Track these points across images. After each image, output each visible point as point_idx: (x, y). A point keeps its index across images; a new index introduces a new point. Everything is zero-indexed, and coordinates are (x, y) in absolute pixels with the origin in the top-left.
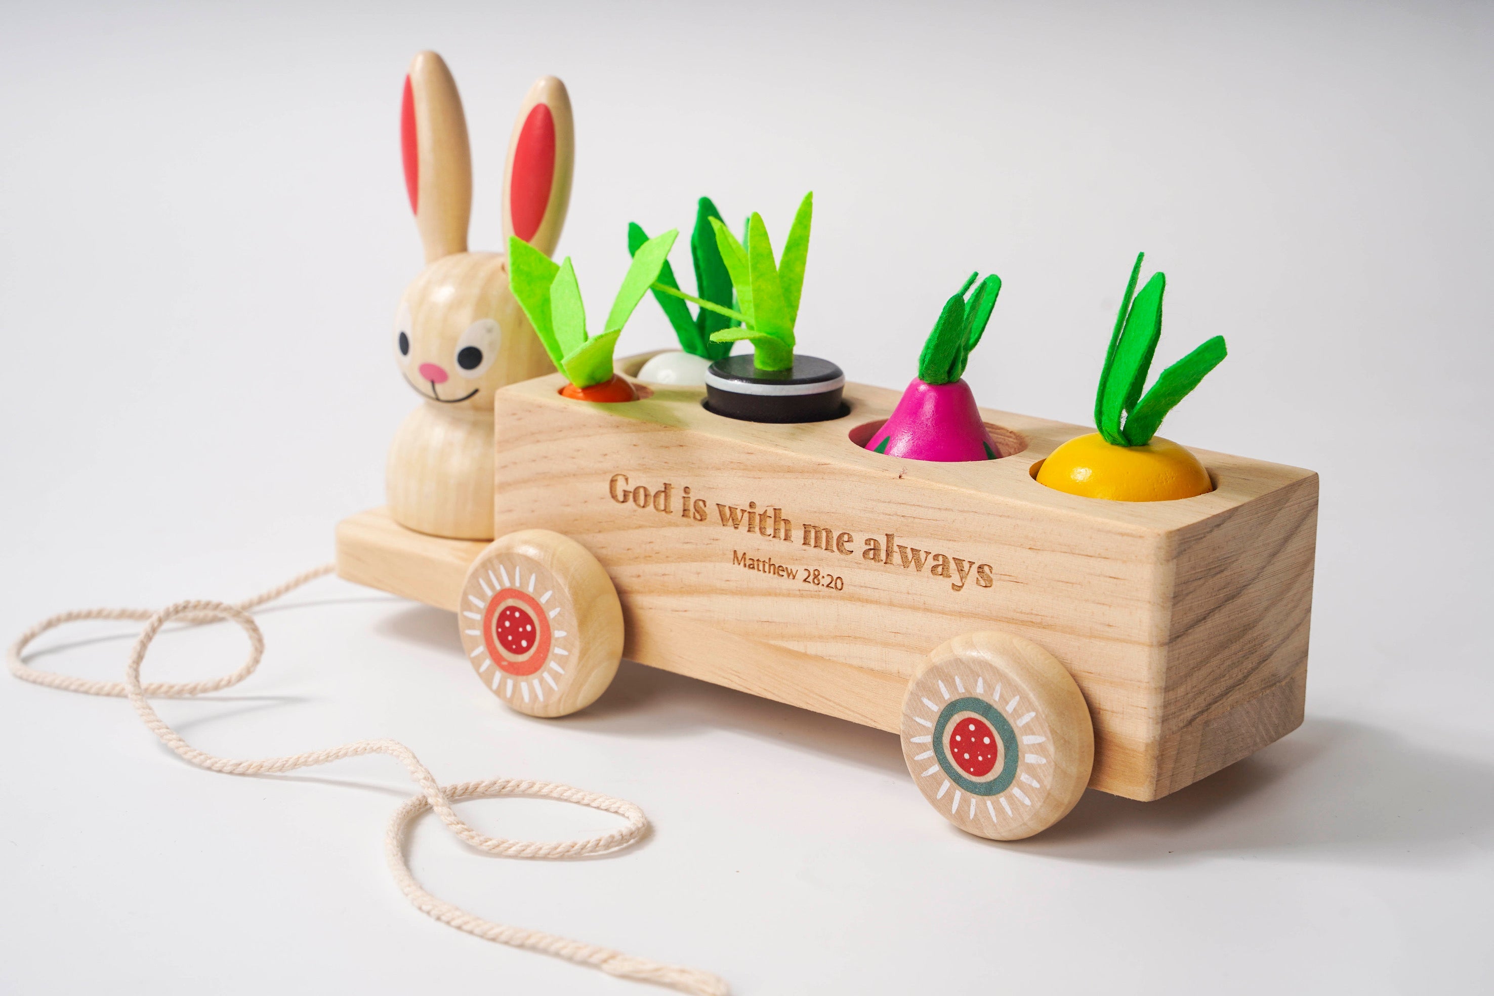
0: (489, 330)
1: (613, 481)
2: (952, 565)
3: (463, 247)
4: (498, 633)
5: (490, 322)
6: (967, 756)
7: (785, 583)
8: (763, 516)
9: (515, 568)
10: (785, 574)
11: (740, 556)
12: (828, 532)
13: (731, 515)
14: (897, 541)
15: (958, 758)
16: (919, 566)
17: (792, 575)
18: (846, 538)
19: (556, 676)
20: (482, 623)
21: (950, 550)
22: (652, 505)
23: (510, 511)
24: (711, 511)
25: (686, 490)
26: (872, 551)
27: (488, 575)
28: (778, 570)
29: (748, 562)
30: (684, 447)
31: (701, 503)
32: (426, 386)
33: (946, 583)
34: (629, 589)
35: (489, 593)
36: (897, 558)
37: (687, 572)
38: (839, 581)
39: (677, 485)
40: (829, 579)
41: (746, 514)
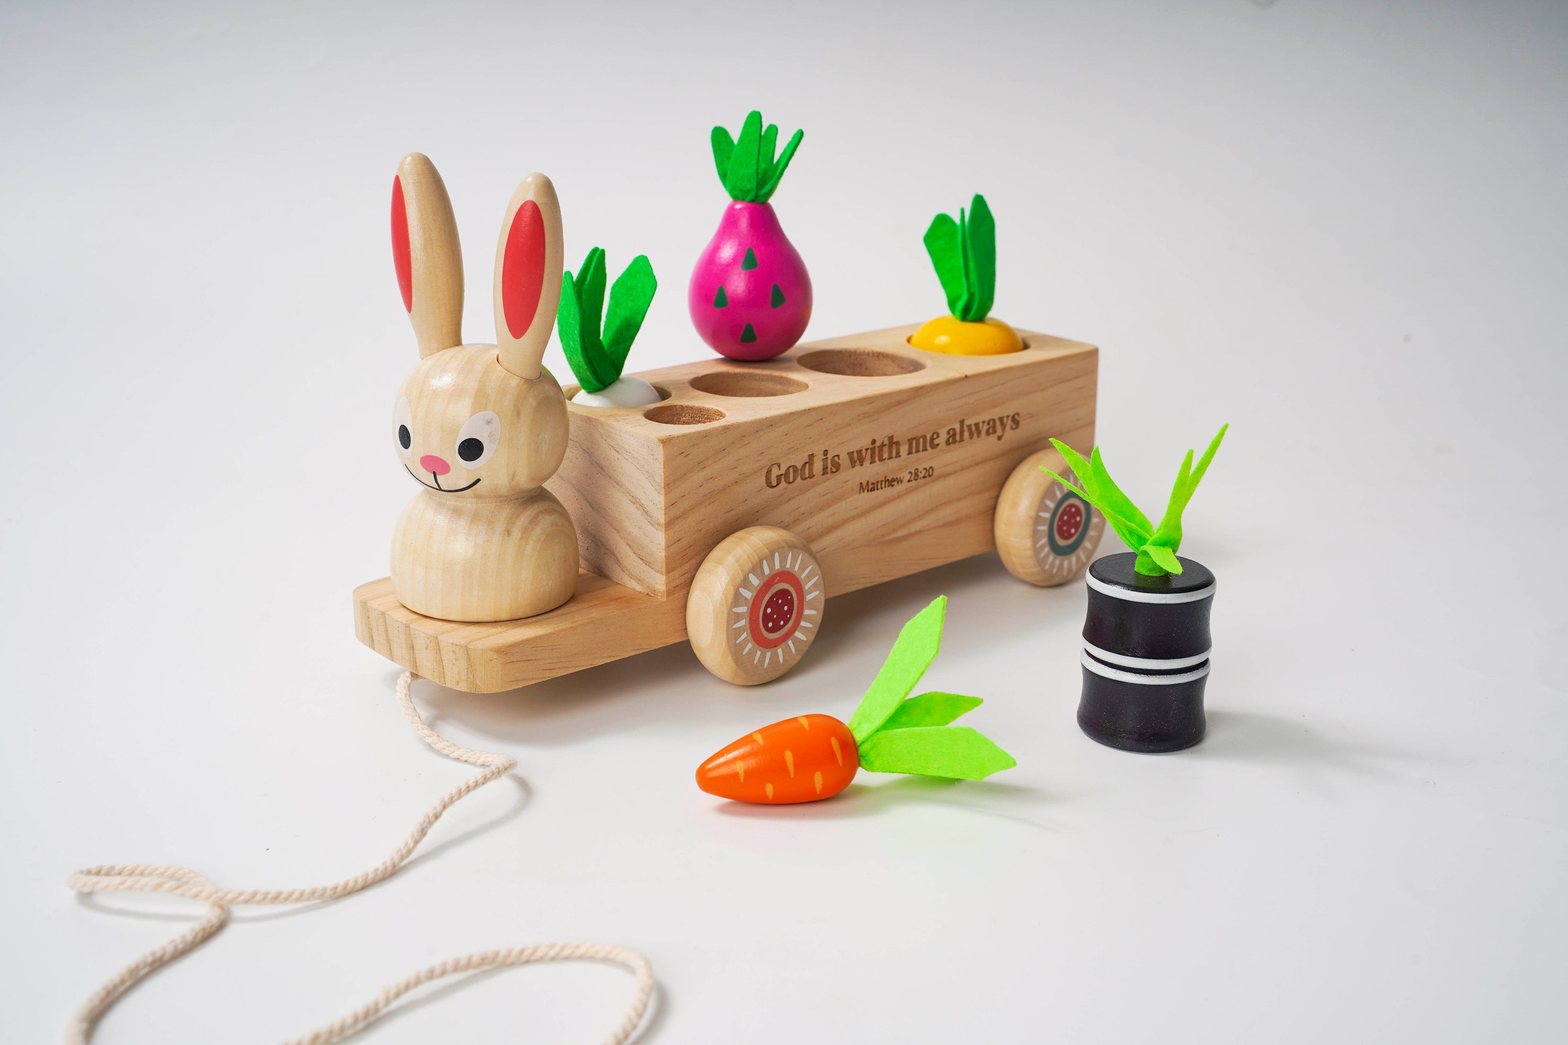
0: (489, 422)
1: (769, 472)
2: (998, 423)
3: (456, 339)
5: (489, 414)
7: (898, 488)
8: (881, 447)
10: (896, 483)
11: (864, 485)
12: (924, 437)
13: (858, 457)
14: (967, 423)
17: (900, 481)
18: (935, 436)
21: (994, 414)
22: (799, 478)
24: (844, 460)
25: (826, 452)
26: (953, 439)
28: (890, 482)
29: (870, 486)
30: (824, 419)
31: (838, 458)
32: (428, 477)
33: (995, 436)
36: (966, 434)
38: (931, 470)
39: (818, 450)
40: (924, 472)
41: (869, 451)
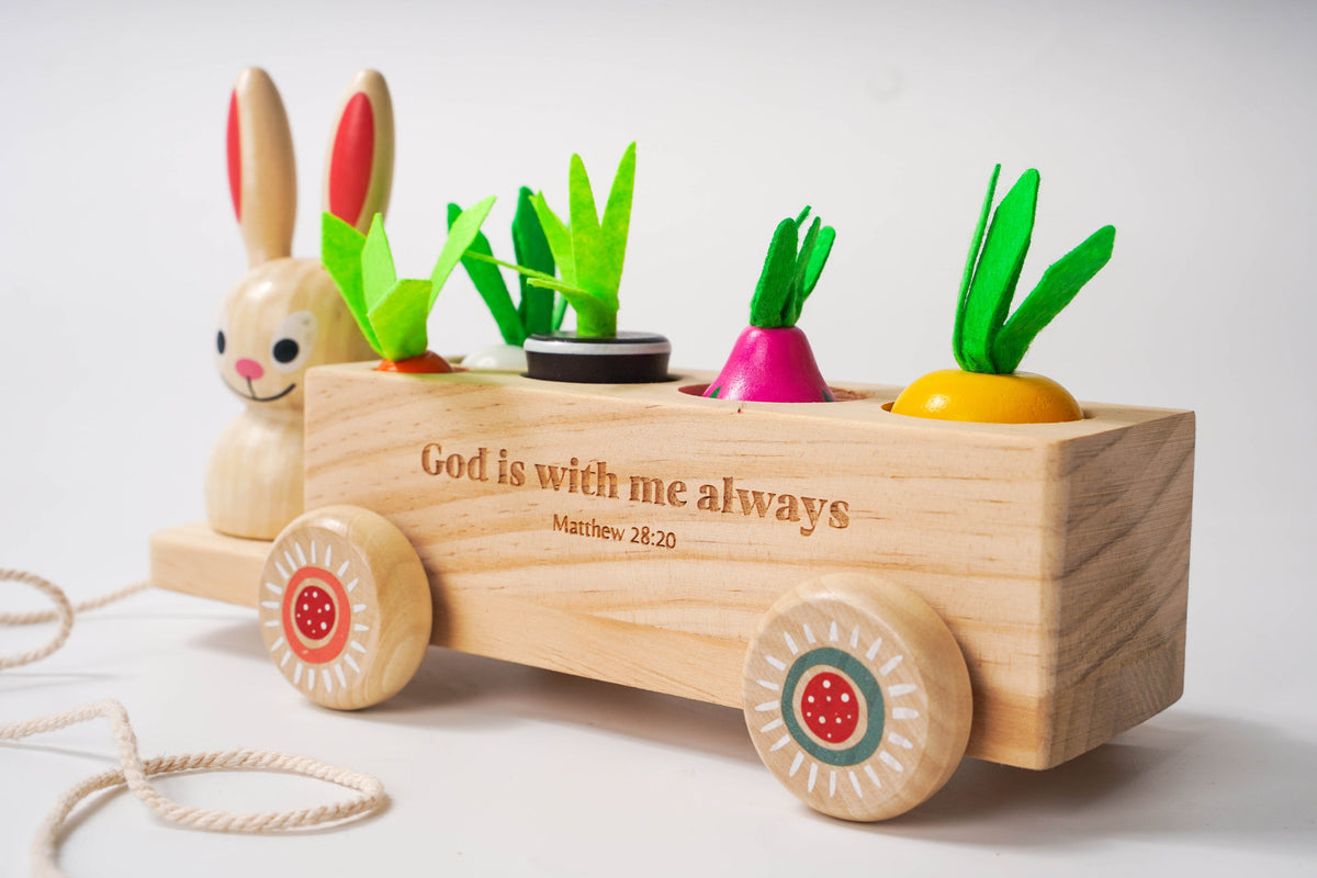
0: (306, 322)
1: (425, 452)
2: (801, 506)
3: (285, 251)
4: (297, 619)
5: (307, 314)
6: (822, 720)
7: (611, 546)
8: (586, 473)
9: (310, 543)
10: (610, 535)
11: (561, 520)
12: (658, 482)
13: (551, 475)
14: (736, 485)
15: (812, 723)
16: (762, 511)
17: (618, 536)
18: (678, 487)
19: (358, 657)
20: (280, 612)
21: (797, 489)
22: (466, 474)
23: (320, 496)
24: (530, 473)
25: (503, 452)
26: (708, 500)
27: (285, 557)
28: (603, 532)
29: (570, 526)
30: (501, 407)
31: (518, 466)
32: (241, 384)
33: (796, 526)
34: (442, 569)
35: (287, 577)
36: (736, 504)
37: (503, 544)
38: (671, 537)
39: (492, 448)
40: (660, 536)
41: (567, 473)
